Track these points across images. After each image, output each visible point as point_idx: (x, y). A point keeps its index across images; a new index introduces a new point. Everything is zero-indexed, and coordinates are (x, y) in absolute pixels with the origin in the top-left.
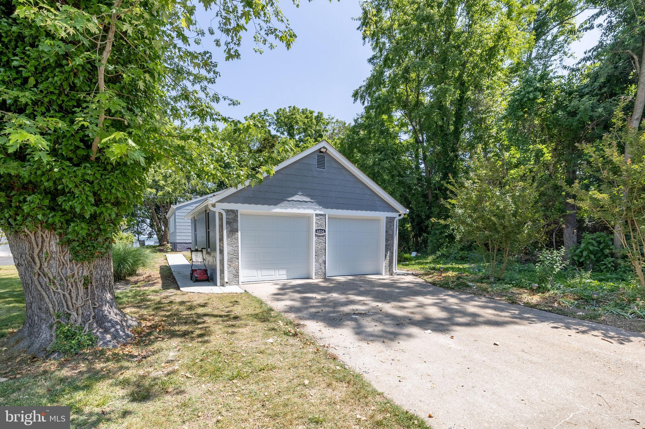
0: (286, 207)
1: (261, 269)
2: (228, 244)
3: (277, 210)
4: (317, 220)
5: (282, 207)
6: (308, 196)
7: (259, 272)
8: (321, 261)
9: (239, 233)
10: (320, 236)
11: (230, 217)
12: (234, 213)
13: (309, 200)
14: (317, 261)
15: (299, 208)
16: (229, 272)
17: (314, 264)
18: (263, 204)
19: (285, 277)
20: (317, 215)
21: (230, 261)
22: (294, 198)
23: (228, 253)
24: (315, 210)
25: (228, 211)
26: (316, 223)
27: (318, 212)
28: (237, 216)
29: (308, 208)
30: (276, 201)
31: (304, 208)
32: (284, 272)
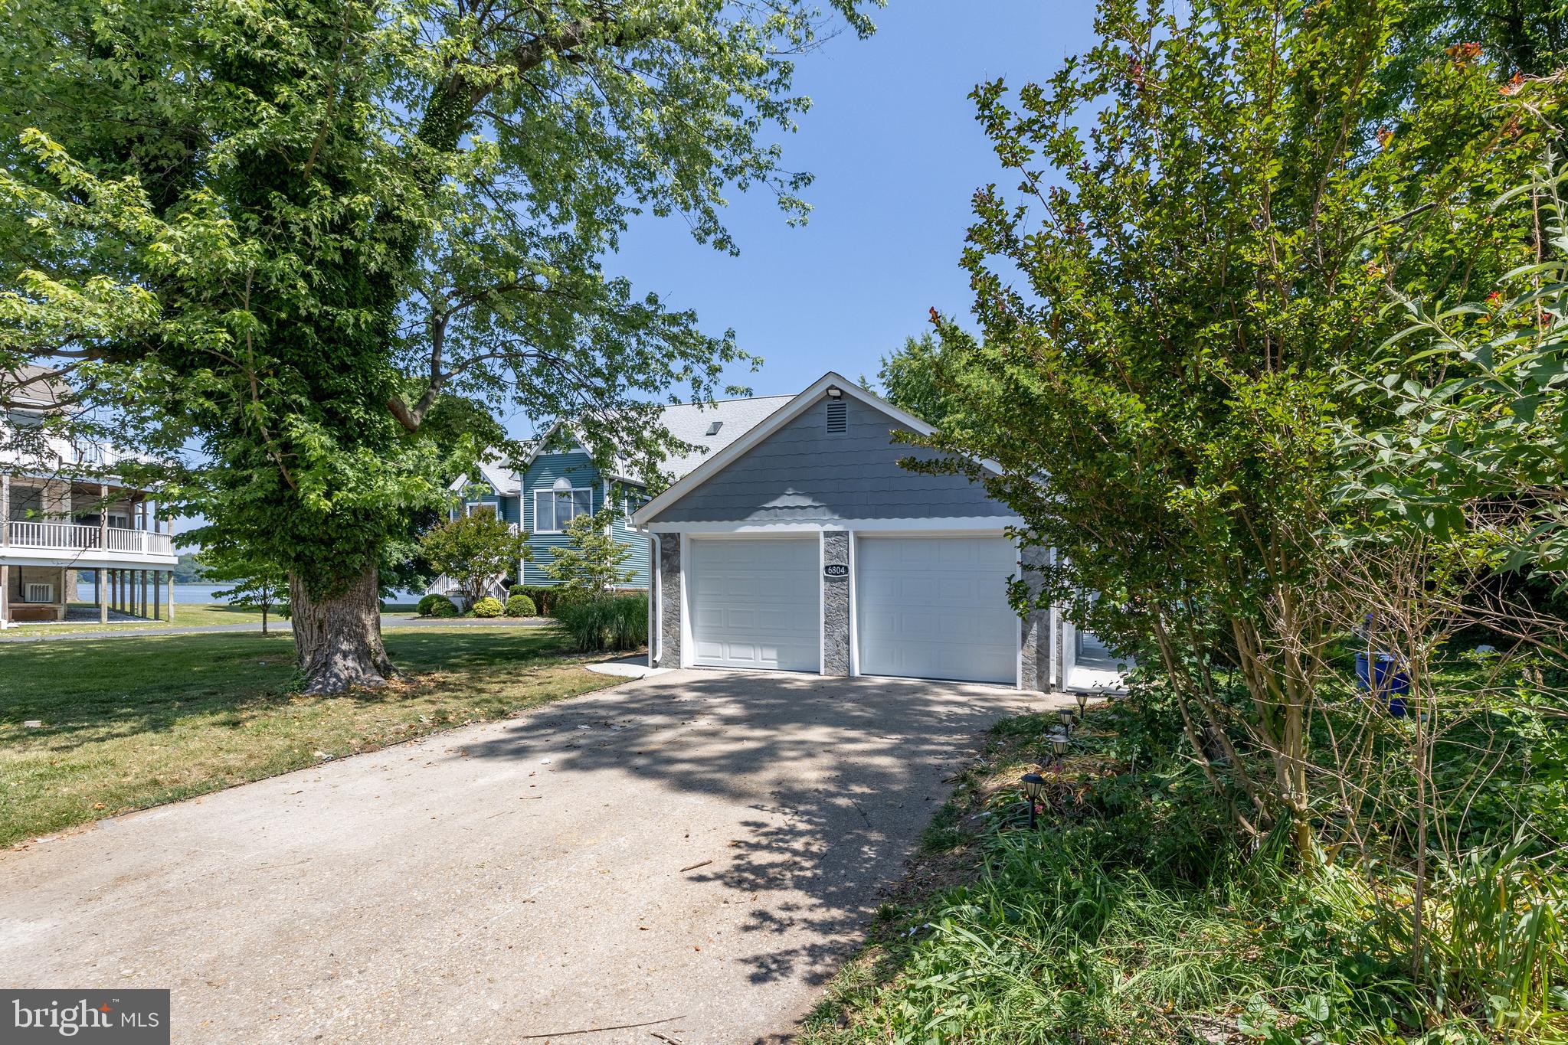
0: (762, 523)
1: (729, 644)
2: (664, 594)
3: (747, 528)
4: (828, 544)
5: (754, 523)
6: (806, 494)
7: (727, 649)
8: (838, 636)
9: (683, 575)
10: (834, 581)
11: (668, 546)
12: (674, 538)
13: (808, 502)
14: (828, 636)
15: (788, 523)
16: (665, 643)
17: (822, 640)
18: (720, 520)
19: (774, 664)
20: (827, 534)
21: (667, 623)
22: (777, 503)
23: (665, 610)
24: (823, 523)
25: (665, 537)
26: (826, 551)
27: (830, 527)
28: (678, 544)
29: (808, 521)
30: (742, 512)
31: (800, 522)
32: (772, 654)
